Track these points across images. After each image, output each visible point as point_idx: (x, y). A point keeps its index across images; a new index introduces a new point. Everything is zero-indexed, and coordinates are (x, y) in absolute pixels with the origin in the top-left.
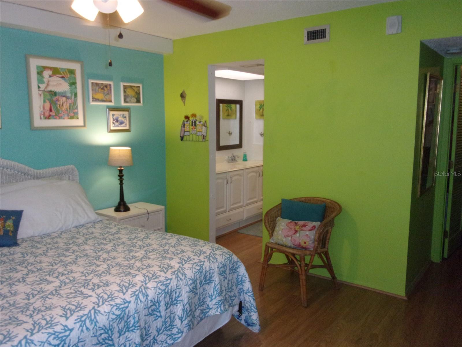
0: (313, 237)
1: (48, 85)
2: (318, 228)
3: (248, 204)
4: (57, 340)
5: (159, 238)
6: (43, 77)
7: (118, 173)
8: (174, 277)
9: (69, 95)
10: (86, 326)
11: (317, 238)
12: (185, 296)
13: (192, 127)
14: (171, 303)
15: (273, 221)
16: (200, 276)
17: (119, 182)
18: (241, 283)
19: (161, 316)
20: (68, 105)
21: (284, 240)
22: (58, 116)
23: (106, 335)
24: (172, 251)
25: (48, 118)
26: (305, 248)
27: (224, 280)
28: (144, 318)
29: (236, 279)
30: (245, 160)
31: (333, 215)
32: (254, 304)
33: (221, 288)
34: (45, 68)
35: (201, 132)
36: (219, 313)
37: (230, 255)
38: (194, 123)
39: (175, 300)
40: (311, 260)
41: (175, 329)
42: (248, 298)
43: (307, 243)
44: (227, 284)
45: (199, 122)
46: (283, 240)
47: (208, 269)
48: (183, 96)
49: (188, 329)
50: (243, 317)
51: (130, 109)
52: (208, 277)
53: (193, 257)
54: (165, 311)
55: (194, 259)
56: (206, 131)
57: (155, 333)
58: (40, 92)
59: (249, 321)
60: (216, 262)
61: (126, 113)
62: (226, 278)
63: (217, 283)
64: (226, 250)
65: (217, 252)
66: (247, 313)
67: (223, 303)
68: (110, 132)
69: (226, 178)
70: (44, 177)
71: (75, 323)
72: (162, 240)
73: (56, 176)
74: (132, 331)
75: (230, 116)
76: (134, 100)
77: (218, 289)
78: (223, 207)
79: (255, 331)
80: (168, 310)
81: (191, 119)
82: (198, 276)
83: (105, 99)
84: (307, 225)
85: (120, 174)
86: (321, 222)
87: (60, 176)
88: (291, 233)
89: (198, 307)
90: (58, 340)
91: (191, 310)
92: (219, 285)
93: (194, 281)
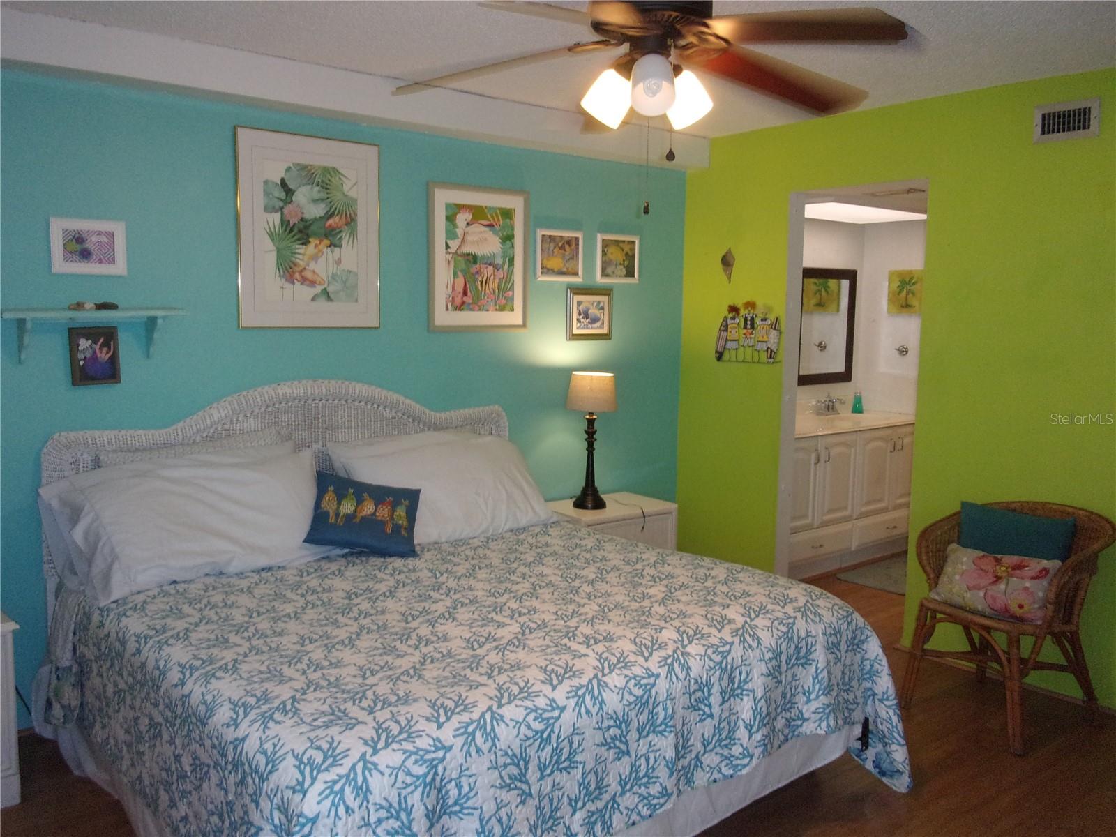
0: (1041, 594)
1: (463, 241)
2: (1056, 574)
3: (863, 516)
4: (540, 722)
5: (688, 564)
6: (455, 226)
7: (585, 426)
8: (737, 640)
9: (499, 261)
10: (585, 706)
11: (1052, 596)
12: (758, 682)
13: (745, 331)
14: (730, 694)
15: (939, 551)
16: (788, 647)
17: (585, 445)
18: (868, 676)
19: (711, 716)
20: (497, 282)
21: (968, 595)
22: (477, 305)
23: (618, 732)
24: (723, 591)
25: (460, 307)
26: (1021, 620)
27: (835, 664)
28: (682, 711)
29: (859, 666)
30: (858, 409)
31: (1096, 546)
32: (900, 727)
33: (830, 679)
34: (461, 207)
35: (766, 342)
36: (823, 732)
37: (848, 612)
38: (749, 322)
39: (739, 687)
40: (1036, 649)
41: (737, 746)
42: (884, 713)
43: (1026, 608)
44: (840, 674)
45: (762, 320)
46: (965, 595)
47: (803, 634)
48: (727, 262)
49: (762, 752)
50: (870, 754)
51: (612, 290)
52: (804, 650)
53: (770, 607)
54: (720, 705)
55: (773, 611)
56: (776, 340)
57: (699, 747)
58: (450, 257)
59: (885, 766)
60: (820, 622)
61: (605, 299)
62: (840, 660)
63: (821, 666)
64: (837, 601)
65: (820, 602)
66: (880, 746)
67: (833, 710)
68: (570, 339)
69: (816, 450)
70: (447, 428)
71: (567, 698)
72: (695, 569)
73: (468, 427)
74: (661, 732)
75: (823, 306)
76: (621, 270)
77: (822, 679)
78: (805, 516)
79: (898, 790)
80: (726, 705)
81: (742, 312)
82: (784, 646)
83: (565, 270)
84: (1025, 566)
85: (588, 428)
86: (1063, 561)
87: (474, 426)
88: (984, 582)
89: (781, 712)
90: (542, 724)
91: (768, 714)
92: (825, 672)
93: (777, 654)
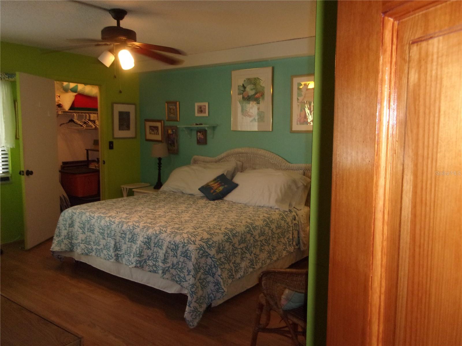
1: (305, 97)
6: (302, 91)
16: (155, 239)
19: (126, 244)
25: (303, 123)
28: (119, 237)
41: (131, 258)
44: (176, 262)
57: (124, 252)
58: (299, 104)
62: (176, 257)
89: (151, 260)
